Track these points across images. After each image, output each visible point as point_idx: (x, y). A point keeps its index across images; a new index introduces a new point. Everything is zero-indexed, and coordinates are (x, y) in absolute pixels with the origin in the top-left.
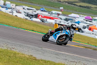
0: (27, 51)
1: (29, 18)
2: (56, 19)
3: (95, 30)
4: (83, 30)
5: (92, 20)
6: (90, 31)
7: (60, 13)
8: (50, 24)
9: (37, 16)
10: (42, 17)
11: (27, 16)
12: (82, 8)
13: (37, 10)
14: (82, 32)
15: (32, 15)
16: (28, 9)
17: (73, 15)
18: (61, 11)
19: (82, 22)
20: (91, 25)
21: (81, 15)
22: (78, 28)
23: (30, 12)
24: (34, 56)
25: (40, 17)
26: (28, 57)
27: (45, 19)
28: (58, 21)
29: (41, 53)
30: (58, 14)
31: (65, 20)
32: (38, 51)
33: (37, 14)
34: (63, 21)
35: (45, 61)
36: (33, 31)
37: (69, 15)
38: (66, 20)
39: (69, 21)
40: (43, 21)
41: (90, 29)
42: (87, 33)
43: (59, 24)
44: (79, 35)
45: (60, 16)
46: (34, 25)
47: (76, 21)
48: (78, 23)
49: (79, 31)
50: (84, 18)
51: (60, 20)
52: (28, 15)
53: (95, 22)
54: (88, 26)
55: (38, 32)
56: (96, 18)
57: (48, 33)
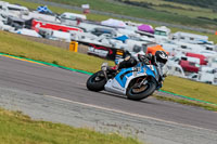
0: (8, 101)
1: (12, 29)
2: (72, 32)
5: (152, 32)
7: (83, 17)
8: (60, 43)
9: (30, 24)
10: (42, 26)
11: (9, 24)
12: (130, 6)
13: (31, 10)
15: (20, 23)
16: (10, 9)
17: (111, 22)
18: (85, 12)
19: (131, 37)
20: (152, 43)
21: (129, 22)
22: (121, 50)
23: (15, 15)
24: (26, 112)
25: (38, 26)
26: (11, 115)
27: (49, 31)
28: (78, 35)
29: (40, 105)
30: (79, 20)
31: (93, 33)
32: (34, 101)
33: (31, 20)
34: (89, 34)
35: (50, 124)
36: (22, 57)
37: (103, 22)
38: (97, 32)
39: (103, 36)
40: (44, 36)
43: (80, 43)
45: (82, 25)
46: (24, 45)
47: (119, 35)
48: (123, 39)
50: (136, 29)
51: (83, 34)
52: (10, 22)
53: (161, 37)
54: (145, 45)
55: (33, 59)
56: (163, 28)
57: (101, 72)
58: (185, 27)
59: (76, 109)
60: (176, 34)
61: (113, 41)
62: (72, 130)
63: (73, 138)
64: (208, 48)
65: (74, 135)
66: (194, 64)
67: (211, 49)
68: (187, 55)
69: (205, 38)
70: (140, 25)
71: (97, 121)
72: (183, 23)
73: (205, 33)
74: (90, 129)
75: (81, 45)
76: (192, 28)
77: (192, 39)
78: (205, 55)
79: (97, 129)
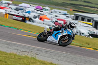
3: (45, 20)
4: (34, 19)
5: (42, 9)
6: (41, 21)
7: (11, 2)
14: (33, 22)
17: (23, 5)
19: (33, 12)
21: (32, 5)
22: (28, 17)
28: (9, 11)
30: (9, 4)
31: (15, 10)
34: (13, 10)
37: (20, 5)
38: (17, 9)
39: (20, 11)
41: (41, 19)
42: (38, 23)
43: (9, 14)
44: (30, 25)
45: (10, 6)
47: (27, 11)
48: (29, 12)
49: (29, 21)
50: (35, 8)
51: (10, 10)
54: (39, 15)
56: (47, 8)
57: (44, 32)
58: (57, 7)
59: (8, 44)
60: (53, 10)
61: (24, 13)
62: (6, 54)
63: (7, 57)
64: (67, 17)
65: (7, 56)
66: (61, 23)
67: (69, 17)
68: (58, 19)
69: (66, 12)
70: (36, 6)
71: (18, 50)
72: (56, 5)
73: (65, 10)
74: (15, 53)
75: (10, 15)
76: (60, 7)
77: (60, 12)
78: (66, 19)
79: (18, 54)
